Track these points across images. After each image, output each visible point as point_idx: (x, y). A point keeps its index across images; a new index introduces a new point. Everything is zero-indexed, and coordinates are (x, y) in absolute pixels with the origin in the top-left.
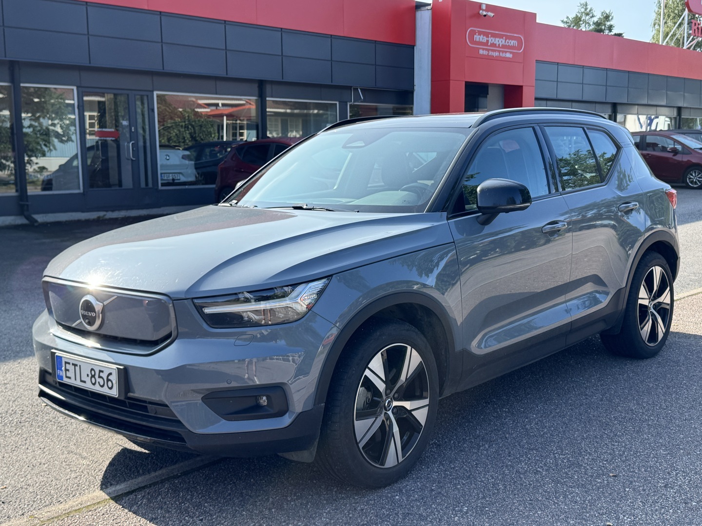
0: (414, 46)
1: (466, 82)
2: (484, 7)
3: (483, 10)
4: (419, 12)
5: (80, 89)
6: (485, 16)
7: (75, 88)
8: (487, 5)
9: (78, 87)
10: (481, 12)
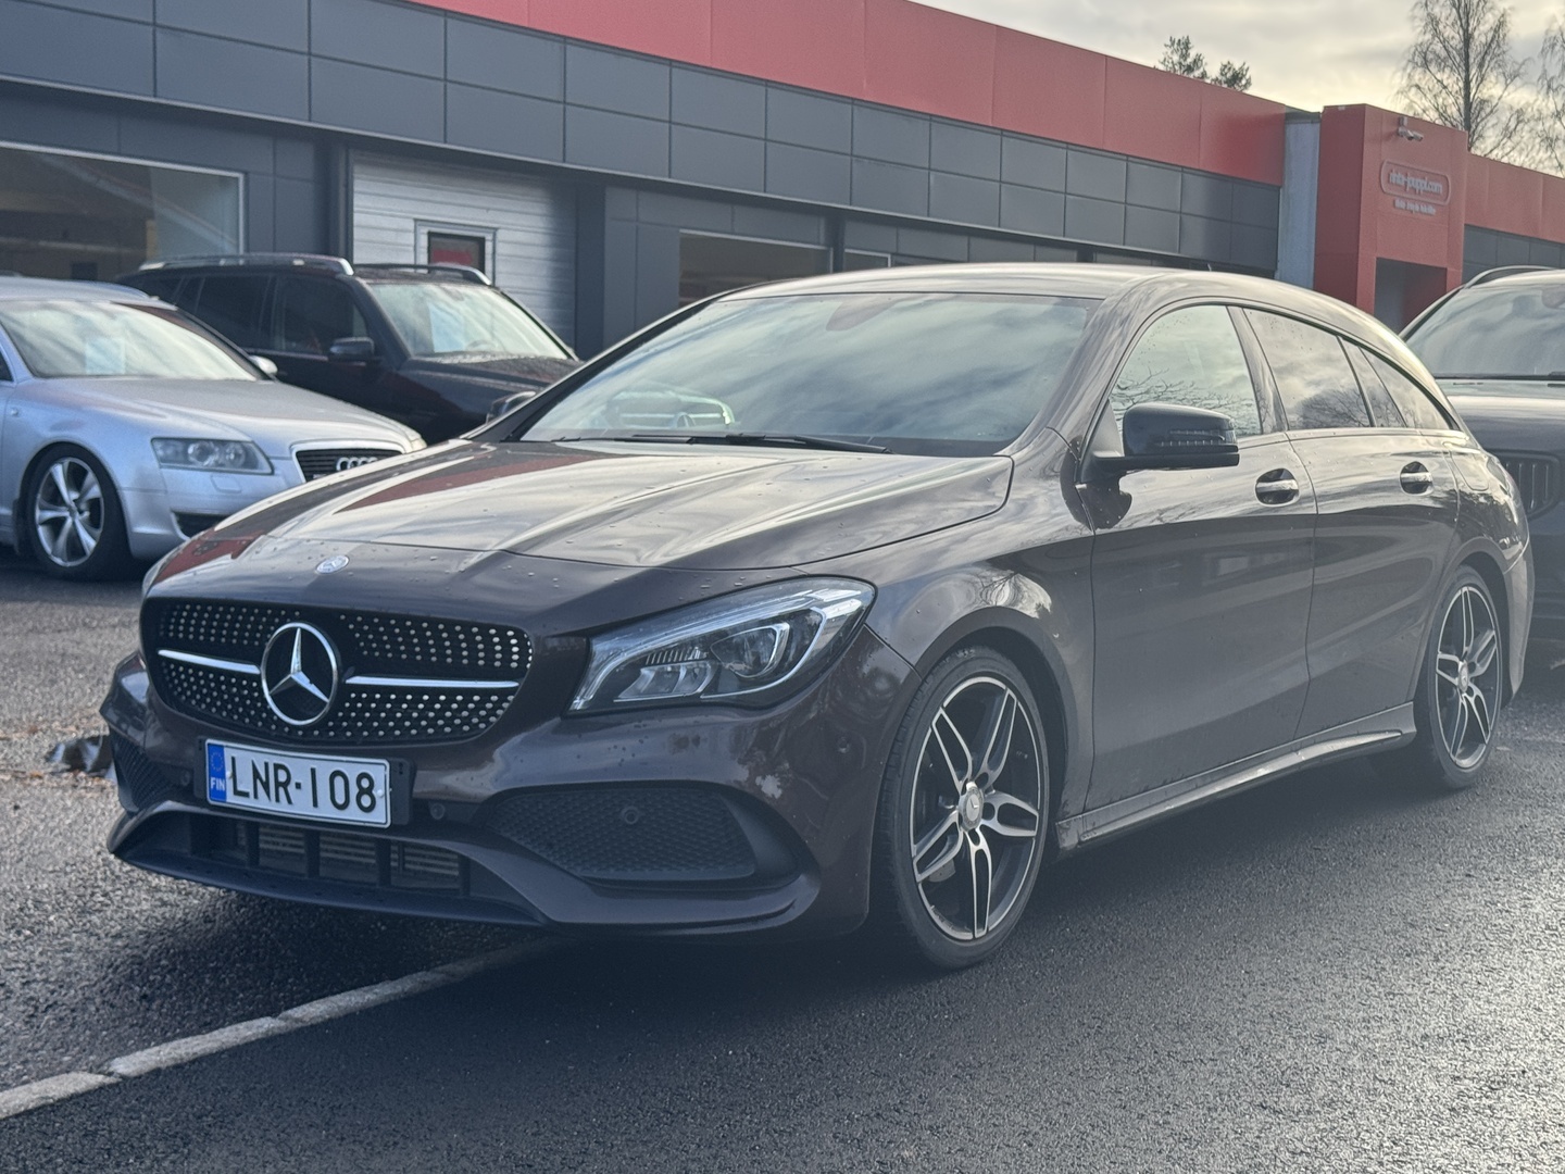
0: (1280, 188)
1: (1380, 261)
2: (1406, 122)
3: (1404, 127)
4: (1293, 128)
5: (895, 257)
6: (1410, 138)
7: (889, 256)
8: (1413, 119)
9: (893, 254)
10: (1400, 130)
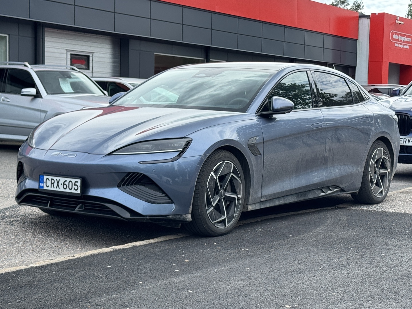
0: (357, 40)
1: (389, 62)
2: (398, 18)
3: (398, 20)
4: (361, 20)
6: (400, 24)
8: (400, 17)
9: (226, 61)
10: (396, 21)
